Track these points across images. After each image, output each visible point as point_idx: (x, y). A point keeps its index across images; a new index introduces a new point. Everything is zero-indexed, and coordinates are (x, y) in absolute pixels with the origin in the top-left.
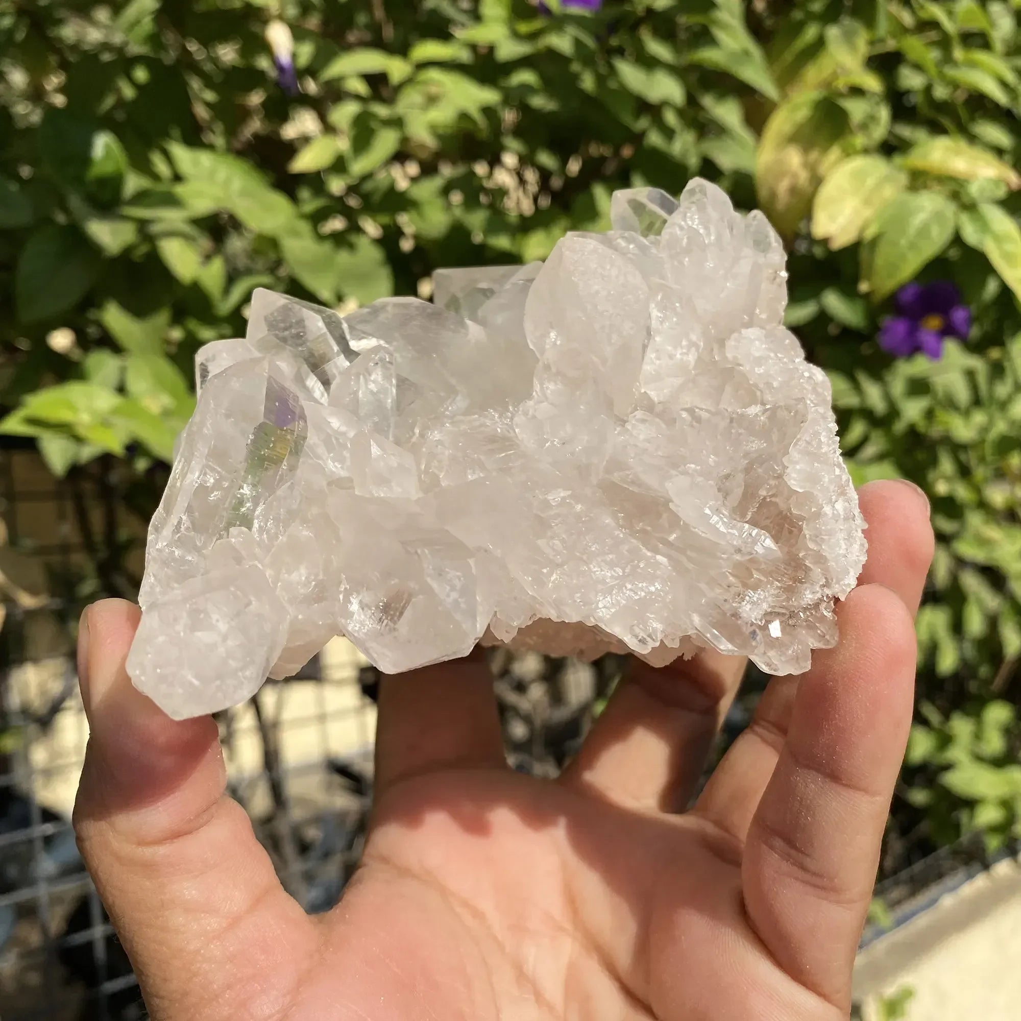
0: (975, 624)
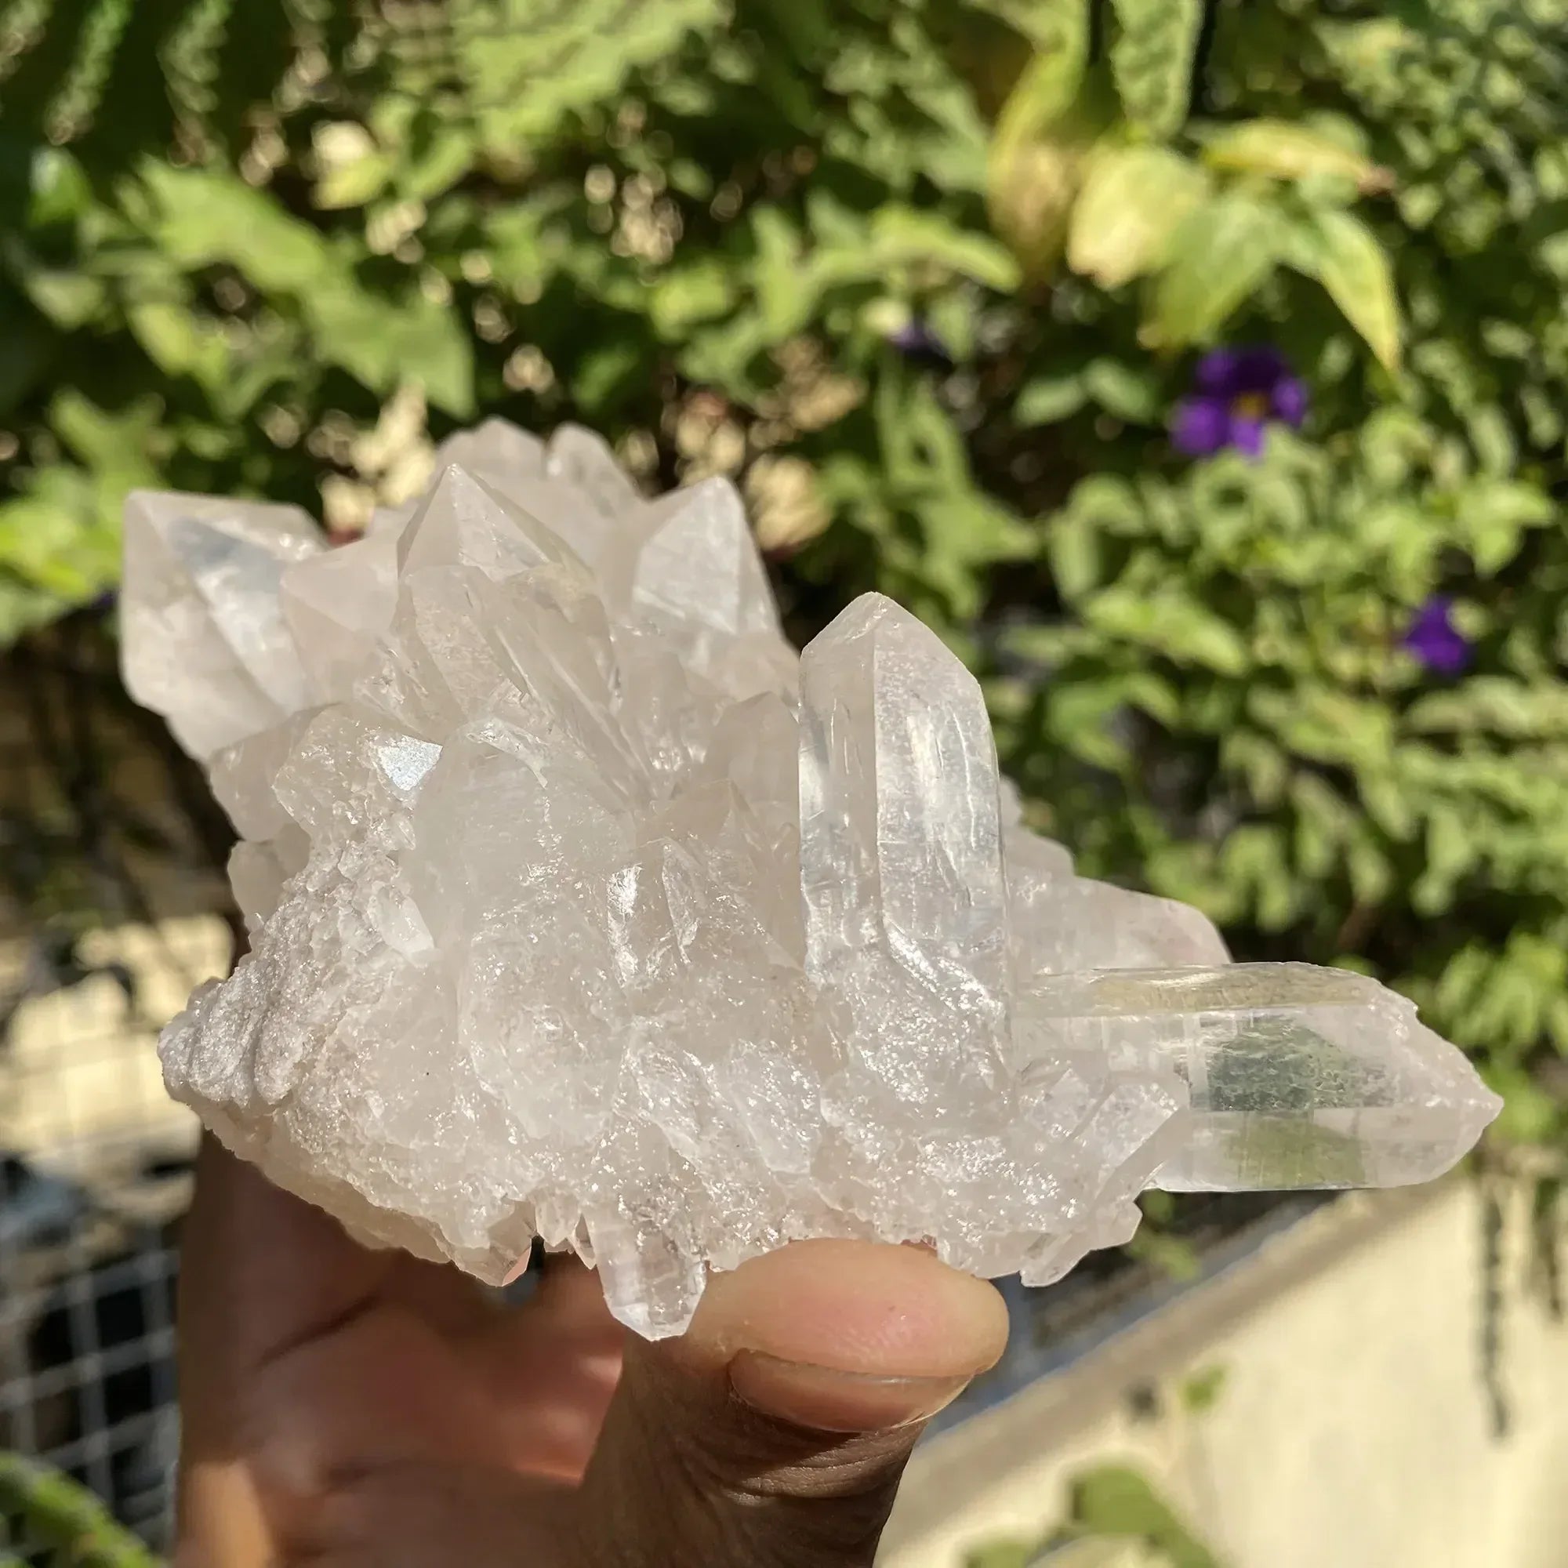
0: (1315, 852)
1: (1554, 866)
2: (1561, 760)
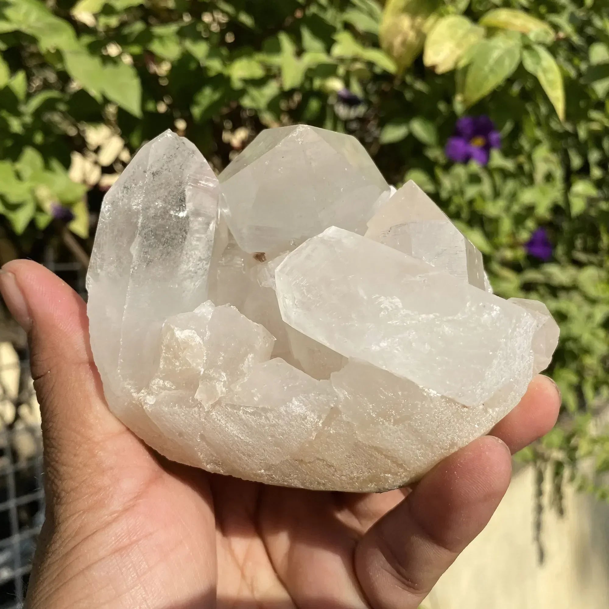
1: (575, 340)
2: (576, 297)
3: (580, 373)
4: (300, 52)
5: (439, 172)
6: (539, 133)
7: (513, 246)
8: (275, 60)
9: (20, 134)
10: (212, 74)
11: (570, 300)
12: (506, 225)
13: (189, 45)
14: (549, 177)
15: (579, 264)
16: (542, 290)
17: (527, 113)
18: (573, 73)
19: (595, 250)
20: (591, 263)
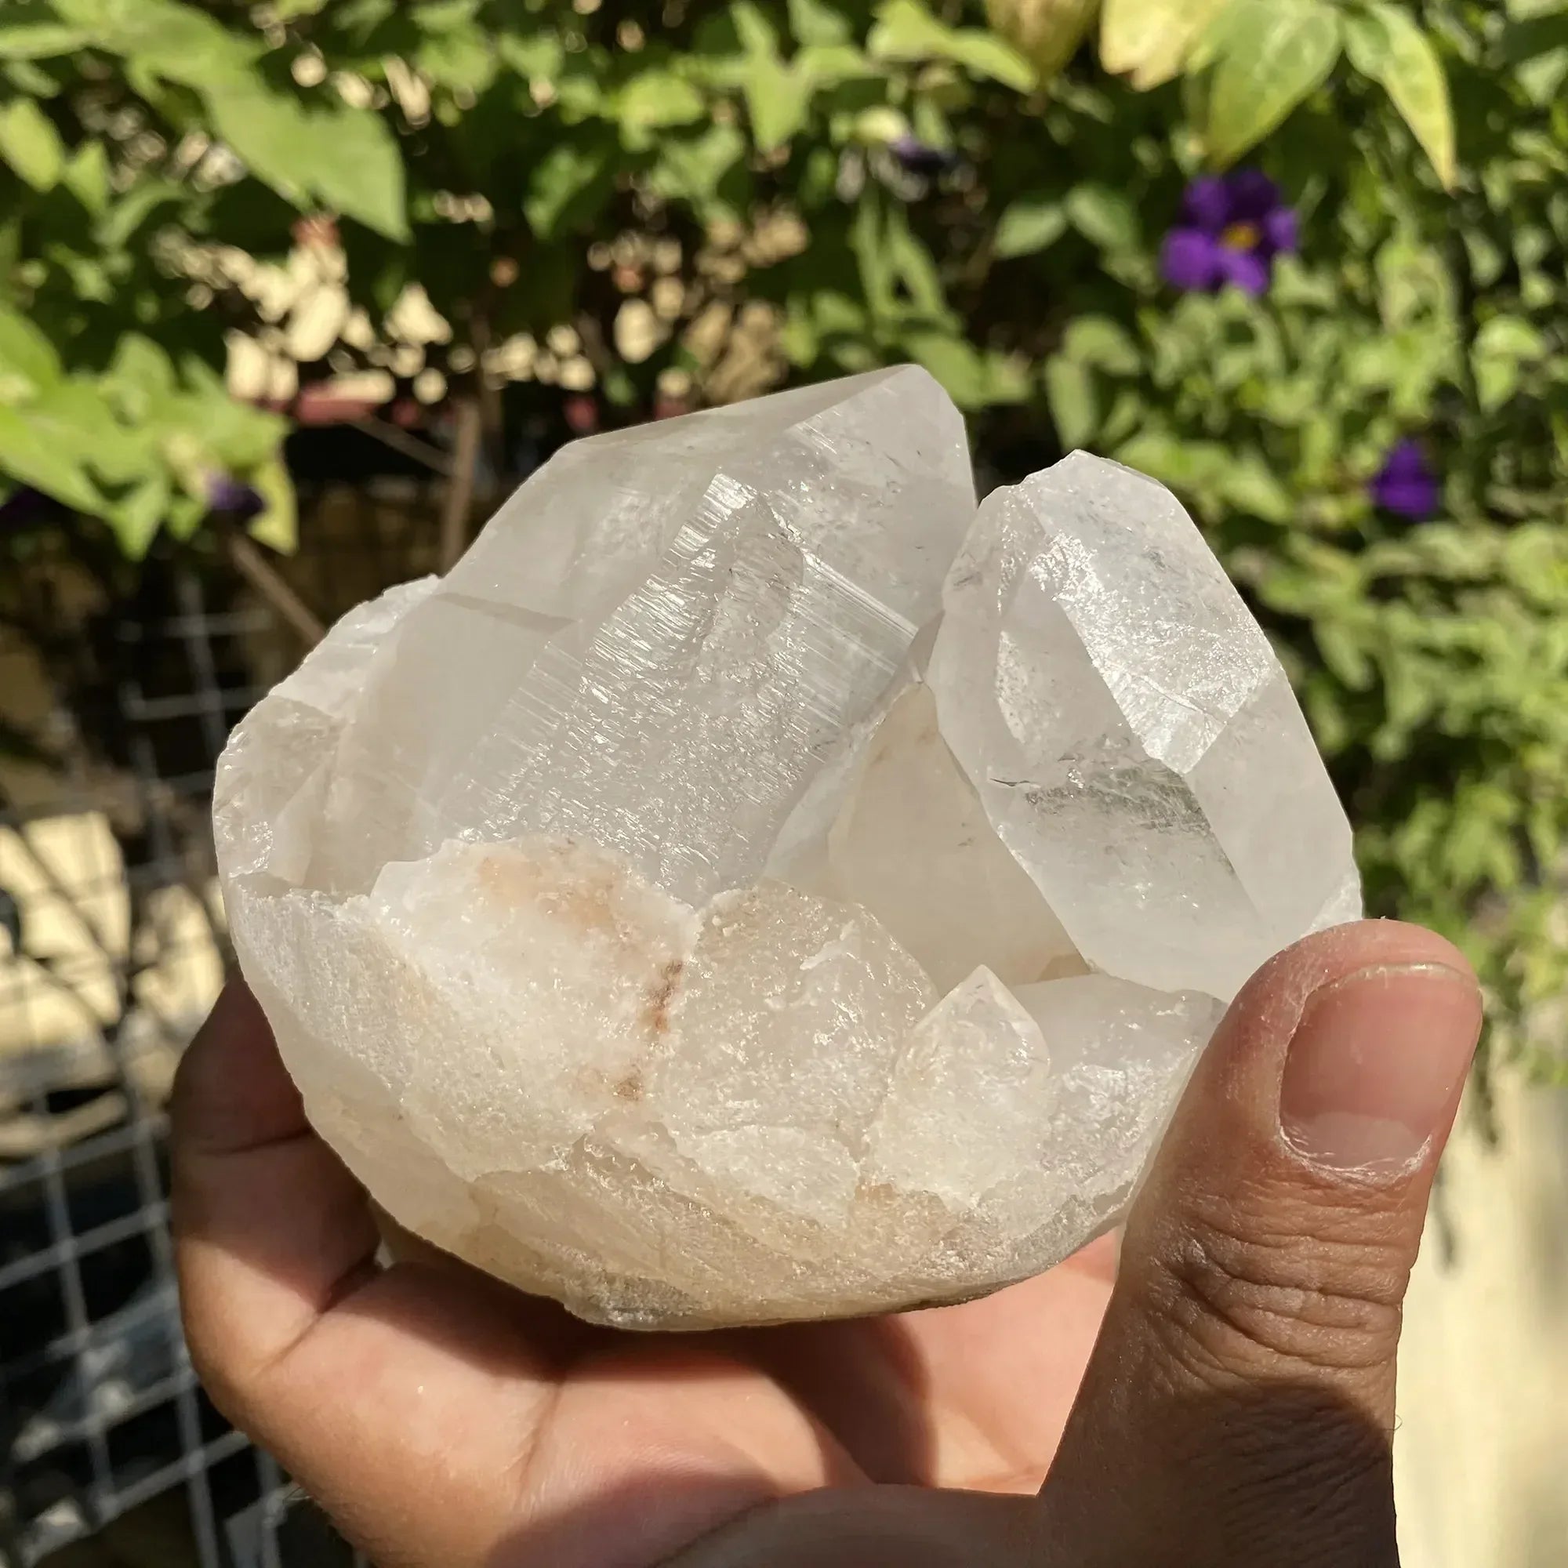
1: (1506, 712)
2: (1503, 603)
3: (1522, 793)
4: (789, 48)
5: (1149, 322)
6: (1388, 199)
7: (1337, 489)
8: (729, 72)
9: (104, 302)
10: (573, 118)
11: (1489, 614)
12: (1321, 438)
13: (511, 48)
14: (1422, 314)
15: (1505, 521)
16: (1417, 592)
17: (1358, 154)
18: (1467, 50)
19: (1542, 481)
20: (1533, 517)
